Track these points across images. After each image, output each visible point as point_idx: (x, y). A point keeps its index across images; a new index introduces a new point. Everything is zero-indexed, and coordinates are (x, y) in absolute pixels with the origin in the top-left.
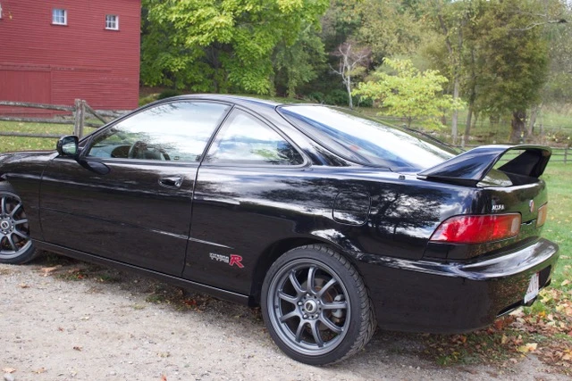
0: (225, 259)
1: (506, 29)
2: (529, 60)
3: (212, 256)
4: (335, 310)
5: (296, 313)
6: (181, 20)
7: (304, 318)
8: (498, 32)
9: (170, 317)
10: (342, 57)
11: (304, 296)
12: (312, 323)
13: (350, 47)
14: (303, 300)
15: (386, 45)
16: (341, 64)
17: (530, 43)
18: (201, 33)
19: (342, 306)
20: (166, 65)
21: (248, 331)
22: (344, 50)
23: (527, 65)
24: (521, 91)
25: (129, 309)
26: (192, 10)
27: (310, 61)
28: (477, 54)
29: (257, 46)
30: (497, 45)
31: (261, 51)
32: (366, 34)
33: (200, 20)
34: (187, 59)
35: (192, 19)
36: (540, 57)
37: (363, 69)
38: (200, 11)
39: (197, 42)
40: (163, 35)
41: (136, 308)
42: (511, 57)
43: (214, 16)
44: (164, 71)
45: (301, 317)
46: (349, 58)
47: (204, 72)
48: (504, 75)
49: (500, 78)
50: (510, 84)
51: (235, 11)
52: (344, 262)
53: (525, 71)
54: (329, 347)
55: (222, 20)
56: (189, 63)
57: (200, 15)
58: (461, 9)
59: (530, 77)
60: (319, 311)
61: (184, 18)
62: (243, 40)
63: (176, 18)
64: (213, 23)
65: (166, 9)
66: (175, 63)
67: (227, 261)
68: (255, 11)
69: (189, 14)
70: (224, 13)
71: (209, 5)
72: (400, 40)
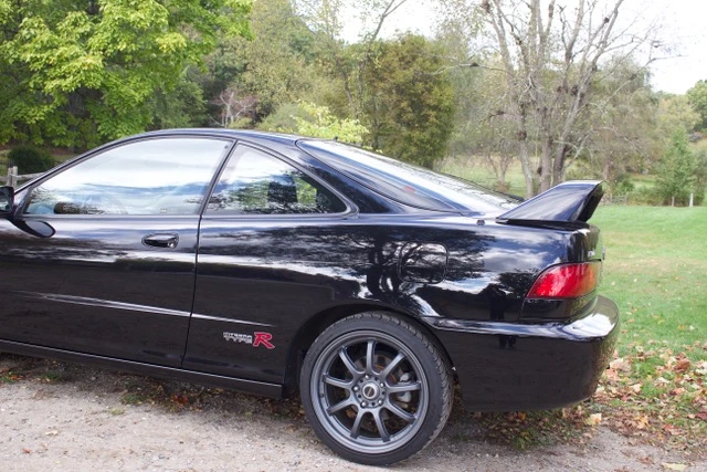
0: (248, 339)
1: (410, 73)
2: (435, 108)
3: (227, 336)
4: (403, 393)
5: (351, 401)
6: (38, 60)
7: (363, 407)
8: (401, 76)
9: (165, 422)
10: (224, 106)
11: (361, 379)
12: (375, 412)
13: (232, 96)
14: (360, 384)
15: (273, 93)
16: (223, 114)
17: (436, 89)
18: (64, 77)
19: (413, 387)
20: (19, 116)
21: (272, 431)
22: (226, 99)
23: (433, 113)
24: (428, 142)
25: (104, 416)
26: (51, 48)
27: (185, 111)
28: (378, 101)
29: (133, 92)
30: (400, 90)
31: (138, 97)
32: (249, 80)
33: (62, 60)
34: (46, 109)
35: (52, 59)
36: (447, 104)
37: (248, 120)
38: (61, 50)
39: (59, 87)
40: (12, 78)
41: (114, 414)
42: (417, 104)
43: (78, 57)
44: (16, 123)
45: (358, 406)
46: (232, 108)
47: (66, 123)
48: (409, 125)
49: (404, 129)
50: (416, 134)
51: (104, 51)
52: (414, 332)
53: (432, 119)
54: (399, 440)
55: (89, 61)
56: (49, 114)
57: (61, 54)
58: (361, 51)
59: (438, 126)
60: (382, 396)
61: (41, 58)
62: (115, 84)
63: (31, 58)
64: (78, 65)
65: (16, 46)
66: (30, 113)
67: (250, 341)
68: (129, 51)
69: (49, 53)
70: (91, 52)
71: (72, 43)
72: (288, 86)
